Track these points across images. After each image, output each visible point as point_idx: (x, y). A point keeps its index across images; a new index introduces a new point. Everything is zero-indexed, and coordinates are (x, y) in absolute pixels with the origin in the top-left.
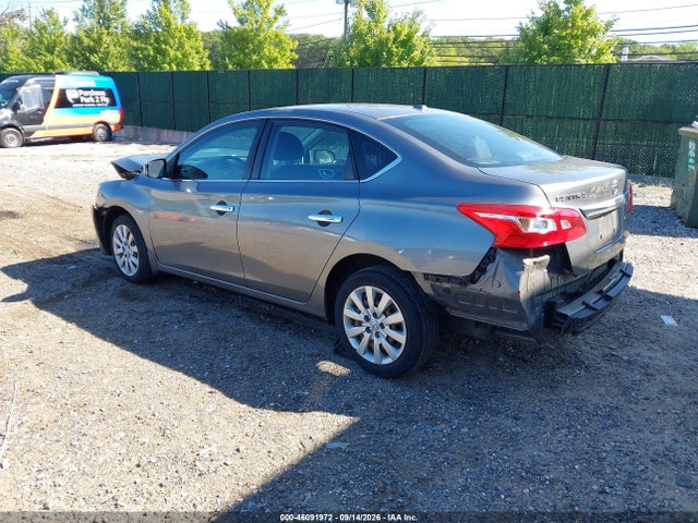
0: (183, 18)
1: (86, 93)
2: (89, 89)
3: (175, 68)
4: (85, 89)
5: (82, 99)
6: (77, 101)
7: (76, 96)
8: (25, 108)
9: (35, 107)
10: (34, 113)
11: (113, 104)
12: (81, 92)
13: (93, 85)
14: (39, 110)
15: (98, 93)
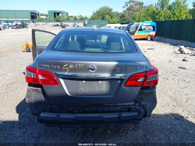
0: (184, 3)
1: (147, 27)
2: (148, 26)
3: (176, 19)
4: (147, 26)
5: (146, 28)
6: (144, 29)
7: (144, 28)
8: (131, 30)
9: (133, 30)
10: (133, 32)
11: (154, 30)
12: (146, 27)
13: (150, 25)
14: (134, 31)
15: (150, 27)
